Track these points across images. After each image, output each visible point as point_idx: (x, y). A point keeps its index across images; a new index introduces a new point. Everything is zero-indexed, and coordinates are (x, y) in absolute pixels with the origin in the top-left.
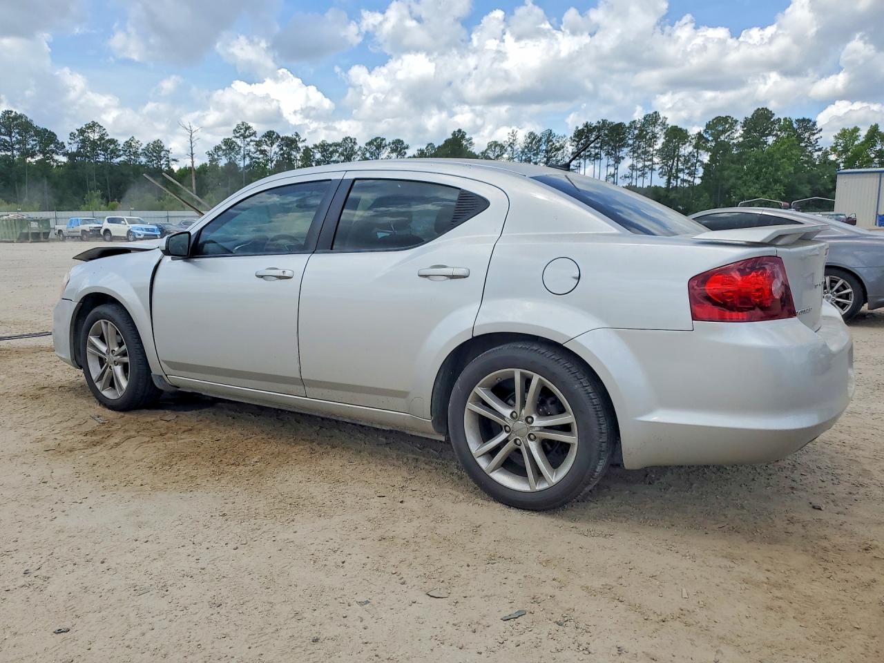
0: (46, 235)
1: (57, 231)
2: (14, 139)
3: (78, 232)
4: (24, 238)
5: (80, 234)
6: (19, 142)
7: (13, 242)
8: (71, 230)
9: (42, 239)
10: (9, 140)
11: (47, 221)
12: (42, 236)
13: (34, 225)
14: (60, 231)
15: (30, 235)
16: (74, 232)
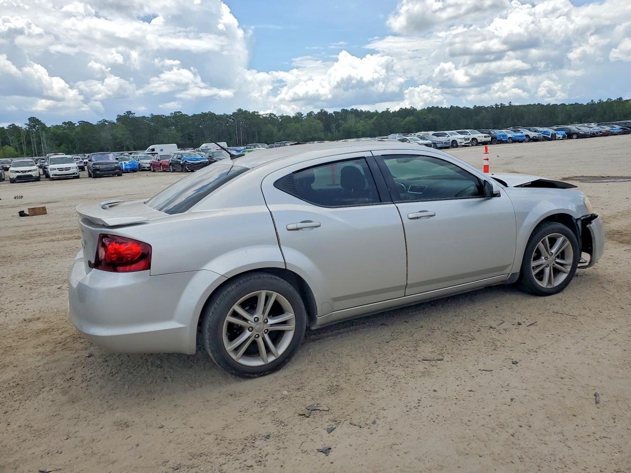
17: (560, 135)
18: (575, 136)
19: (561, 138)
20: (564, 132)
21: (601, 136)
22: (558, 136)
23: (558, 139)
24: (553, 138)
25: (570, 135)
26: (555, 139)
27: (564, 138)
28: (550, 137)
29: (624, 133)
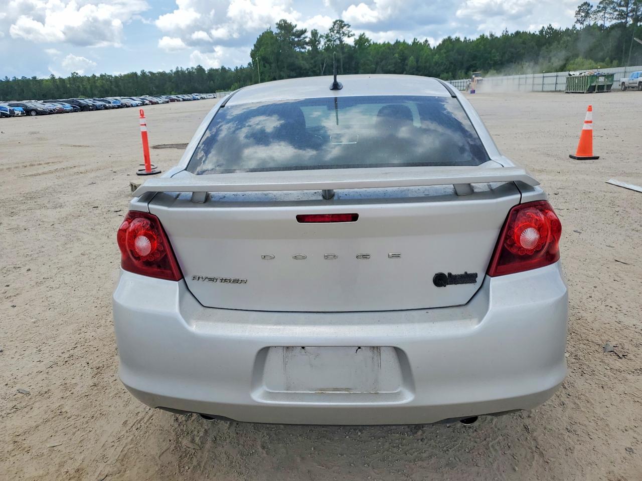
0: (609, 87)
1: (621, 83)
2: (630, 9)
3: (637, 83)
4: (591, 90)
5: (637, 85)
6: (633, 11)
7: (583, 93)
8: (631, 82)
9: (605, 90)
10: (625, 10)
11: (612, 75)
12: (605, 87)
13: (601, 79)
14: (623, 83)
15: (596, 87)
16: (633, 83)
17: (18, 111)
18: (33, 113)
19: (19, 115)
20: (21, 109)
21: (57, 113)
22: (16, 112)
23: (16, 116)
24: (12, 114)
25: (28, 112)
26: (14, 116)
27: (23, 115)
28: (8, 113)
29: (75, 111)
